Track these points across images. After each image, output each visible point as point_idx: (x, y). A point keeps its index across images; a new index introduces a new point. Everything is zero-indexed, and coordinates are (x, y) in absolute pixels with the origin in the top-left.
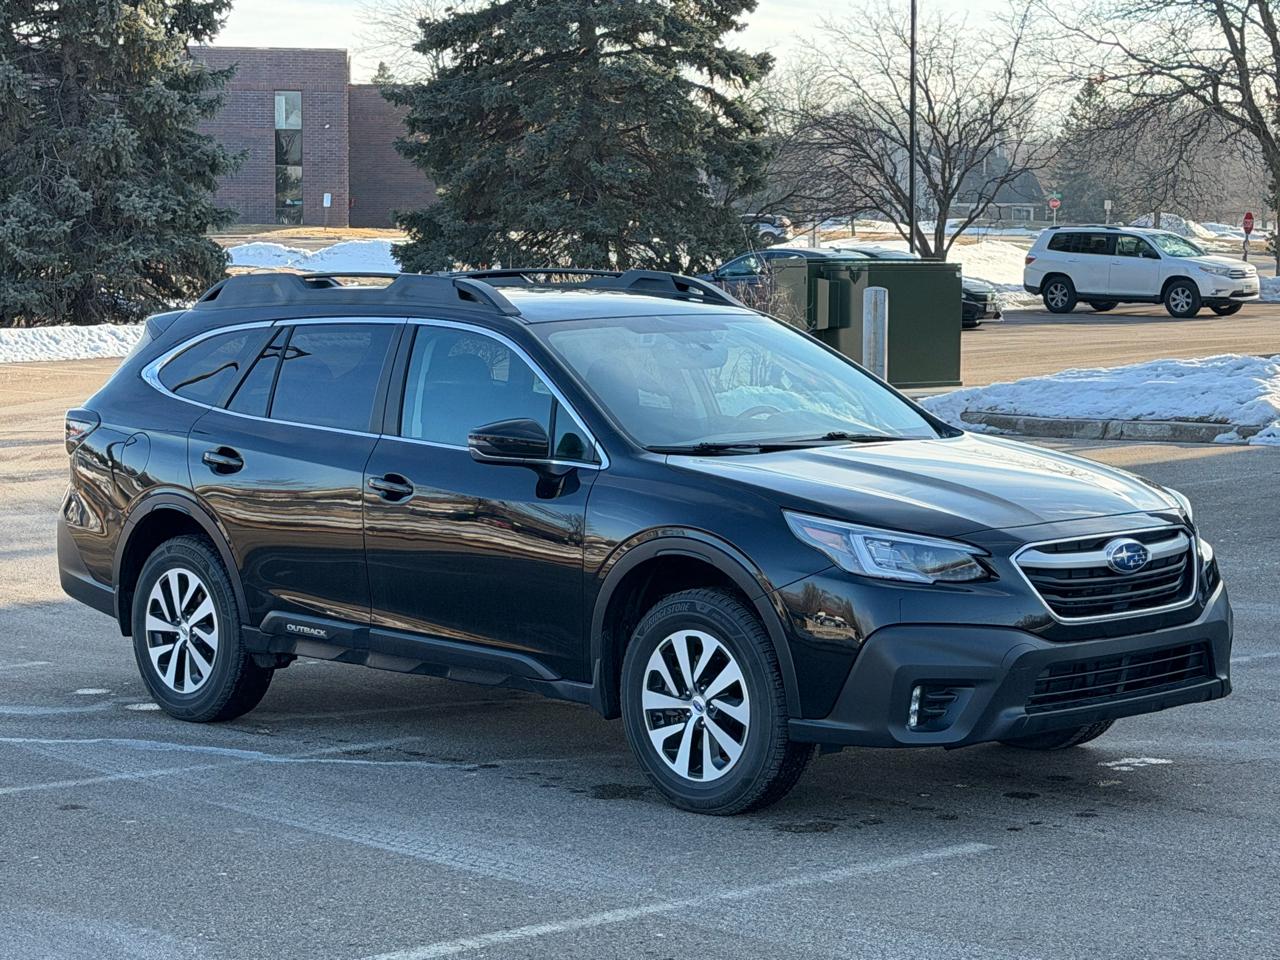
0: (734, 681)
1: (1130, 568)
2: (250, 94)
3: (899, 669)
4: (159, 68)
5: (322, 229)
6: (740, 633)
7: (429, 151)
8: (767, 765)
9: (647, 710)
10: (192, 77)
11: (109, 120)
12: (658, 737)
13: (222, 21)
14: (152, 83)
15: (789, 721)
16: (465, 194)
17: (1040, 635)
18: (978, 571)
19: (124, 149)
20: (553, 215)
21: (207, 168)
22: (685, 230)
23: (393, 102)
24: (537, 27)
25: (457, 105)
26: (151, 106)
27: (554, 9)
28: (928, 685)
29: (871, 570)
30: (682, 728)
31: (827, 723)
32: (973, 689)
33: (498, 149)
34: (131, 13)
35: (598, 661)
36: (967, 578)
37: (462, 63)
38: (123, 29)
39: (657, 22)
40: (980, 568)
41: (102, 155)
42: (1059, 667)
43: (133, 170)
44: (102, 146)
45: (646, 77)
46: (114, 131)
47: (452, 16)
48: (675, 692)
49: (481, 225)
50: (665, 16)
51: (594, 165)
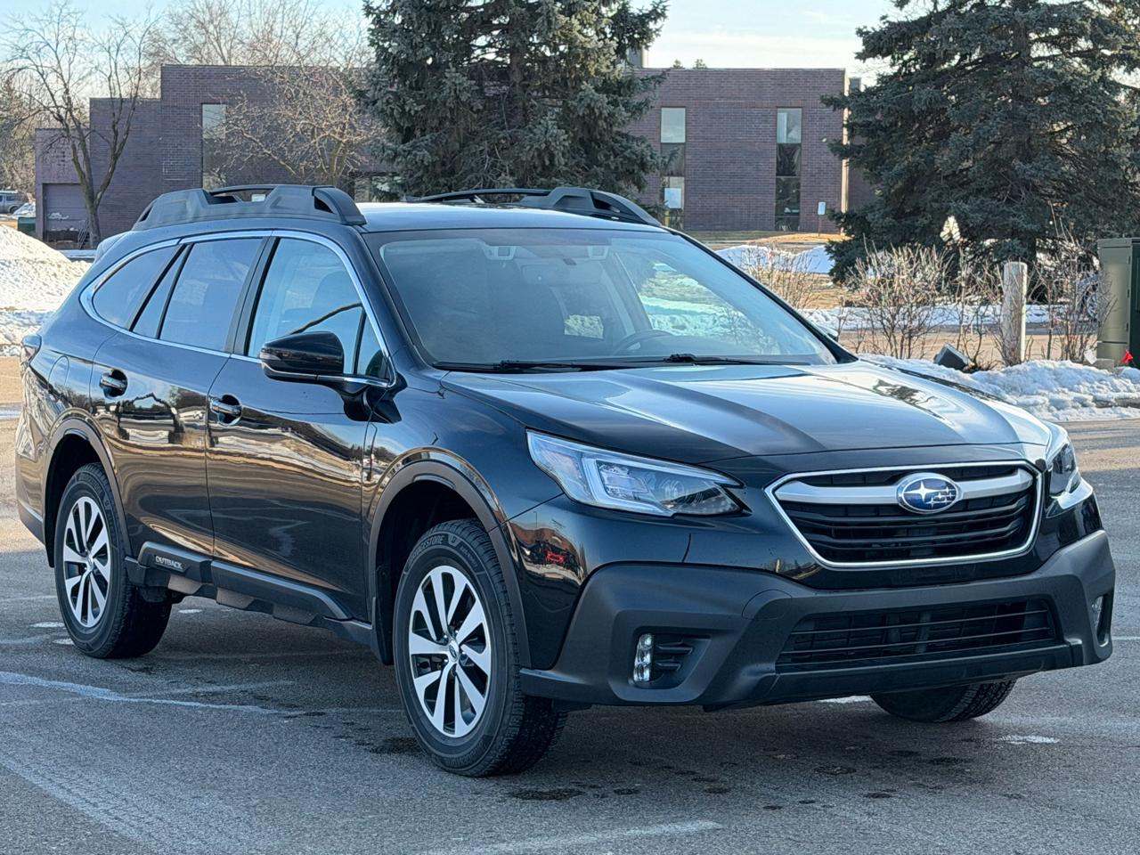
0: (477, 625)
1: (929, 507)
2: (755, 111)
3: (618, 615)
4: (593, 74)
5: (817, 235)
6: (483, 570)
7: (863, 152)
8: (505, 720)
9: (413, 655)
10: (624, 82)
11: (542, 121)
12: (421, 684)
13: (657, 30)
14: (583, 87)
15: (521, 671)
16: (895, 192)
17: (801, 583)
18: (727, 504)
19: (556, 149)
20: (976, 211)
21: (636, 167)
22: (1107, 226)
23: (832, 107)
24: (965, 32)
25: (889, 108)
26: (583, 109)
27: (984, 15)
28: (660, 634)
29: (603, 500)
30: (439, 676)
31: (551, 674)
32: (709, 641)
33: (927, 149)
34: (567, 22)
35: (374, 598)
36: (714, 512)
37: (900, 70)
38: (560, 37)
39: (1083, 25)
40: (729, 501)
41: (536, 154)
42: (824, 619)
43: (565, 169)
44: (536, 146)
45: (1071, 78)
46: (546, 132)
47: (887, 24)
48: (434, 637)
49: (909, 222)
50: (1092, 19)
51: (1017, 163)
